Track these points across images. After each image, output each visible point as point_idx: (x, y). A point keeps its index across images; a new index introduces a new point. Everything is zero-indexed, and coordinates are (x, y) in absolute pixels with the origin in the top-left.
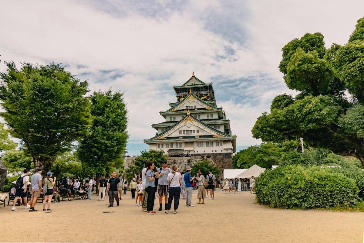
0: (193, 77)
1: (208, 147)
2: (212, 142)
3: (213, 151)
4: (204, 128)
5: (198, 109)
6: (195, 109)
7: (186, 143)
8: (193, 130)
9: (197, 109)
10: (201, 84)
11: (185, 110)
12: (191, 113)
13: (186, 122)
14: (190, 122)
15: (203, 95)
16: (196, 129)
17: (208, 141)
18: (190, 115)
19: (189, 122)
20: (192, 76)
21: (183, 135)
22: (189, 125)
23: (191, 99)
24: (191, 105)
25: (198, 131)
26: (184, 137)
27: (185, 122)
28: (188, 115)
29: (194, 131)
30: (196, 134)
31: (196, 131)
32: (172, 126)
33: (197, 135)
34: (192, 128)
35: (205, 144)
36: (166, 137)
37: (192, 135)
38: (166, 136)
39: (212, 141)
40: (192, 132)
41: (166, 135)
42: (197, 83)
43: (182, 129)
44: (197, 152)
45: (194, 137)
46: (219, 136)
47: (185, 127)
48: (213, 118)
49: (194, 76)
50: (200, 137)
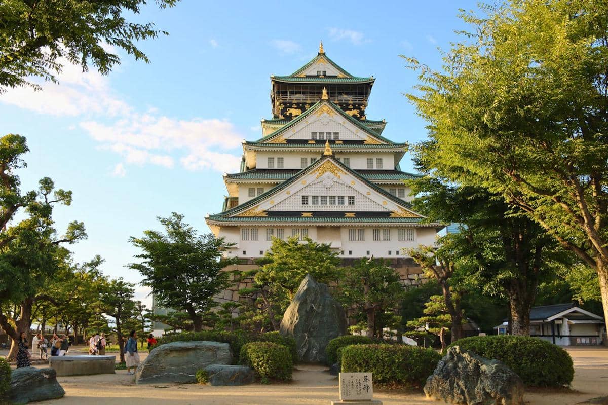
0: (322, 55)
1: (377, 242)
2: (388, 229)
3: (390, 253)
4: (369, 193)
5: (346, 142)
6: (337, 142)
7: (320, 228)
8: (339, 197)
9: (341, 142)
10: (341, 76)
11: (310, 142)
12: (333, 152)
13: (321, 175)
14: (332, 175)
15: (349, 105)
16: (346, 193)
17: (380, 227)
18: (333, 157)
19: (328, 173)
20: (319, 54)
21: (311, 207)
22: (329, 183)
23: (325, 114)
24: (325, 130)
25: (352, 200)
26: (316, 214)
27: (317, 174)
28: (326, 156)
29: (341, 198)
30: (346, 207)
31: (346, 200)
32: (282, 182)
33: (351, 210)
34: (337, 192)
35: (369, 235)
36: (265, 211)
37: (337, 208)
38: (266, 208)
39: (388, 227)
40: (337, 201)
41: (265, 205)
42: (331, 71)
43: (309, 193)
44: (350, 253)
45: (341, 214)
46: (405, 216)
47: (319, 186)
48: (384, 168)
49: (324, 54)
50: (359, 215)
